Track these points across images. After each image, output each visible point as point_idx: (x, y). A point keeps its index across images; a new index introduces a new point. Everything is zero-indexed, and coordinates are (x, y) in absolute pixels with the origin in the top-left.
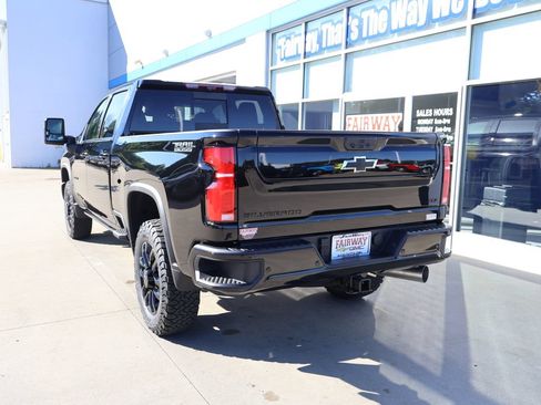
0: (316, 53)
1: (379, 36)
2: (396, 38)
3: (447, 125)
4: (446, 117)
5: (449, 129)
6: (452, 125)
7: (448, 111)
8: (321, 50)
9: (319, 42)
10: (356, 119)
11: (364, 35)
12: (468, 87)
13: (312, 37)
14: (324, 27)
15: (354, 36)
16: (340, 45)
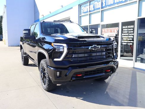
0: (93, 11)
1: (111, 5)
2: (116, 5)
3: (132, 31)
4: (132, 28)
5: (133, 32)
6: (133, 30)
7: (132, 26)
8: (94, 10)
9: (94, 7)
10: (105, 30)
11: (107, 5)
12: (138, 19)
13: (92, 6)
14: (95, 3)
15: (104, 5)
16: (100, 8)
